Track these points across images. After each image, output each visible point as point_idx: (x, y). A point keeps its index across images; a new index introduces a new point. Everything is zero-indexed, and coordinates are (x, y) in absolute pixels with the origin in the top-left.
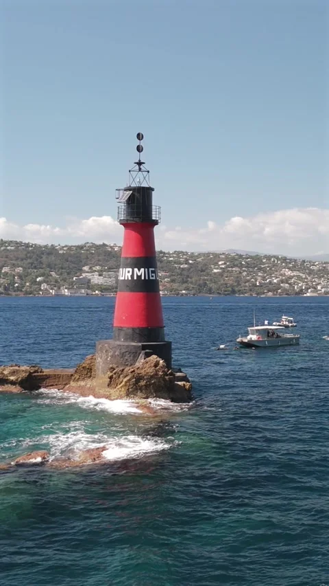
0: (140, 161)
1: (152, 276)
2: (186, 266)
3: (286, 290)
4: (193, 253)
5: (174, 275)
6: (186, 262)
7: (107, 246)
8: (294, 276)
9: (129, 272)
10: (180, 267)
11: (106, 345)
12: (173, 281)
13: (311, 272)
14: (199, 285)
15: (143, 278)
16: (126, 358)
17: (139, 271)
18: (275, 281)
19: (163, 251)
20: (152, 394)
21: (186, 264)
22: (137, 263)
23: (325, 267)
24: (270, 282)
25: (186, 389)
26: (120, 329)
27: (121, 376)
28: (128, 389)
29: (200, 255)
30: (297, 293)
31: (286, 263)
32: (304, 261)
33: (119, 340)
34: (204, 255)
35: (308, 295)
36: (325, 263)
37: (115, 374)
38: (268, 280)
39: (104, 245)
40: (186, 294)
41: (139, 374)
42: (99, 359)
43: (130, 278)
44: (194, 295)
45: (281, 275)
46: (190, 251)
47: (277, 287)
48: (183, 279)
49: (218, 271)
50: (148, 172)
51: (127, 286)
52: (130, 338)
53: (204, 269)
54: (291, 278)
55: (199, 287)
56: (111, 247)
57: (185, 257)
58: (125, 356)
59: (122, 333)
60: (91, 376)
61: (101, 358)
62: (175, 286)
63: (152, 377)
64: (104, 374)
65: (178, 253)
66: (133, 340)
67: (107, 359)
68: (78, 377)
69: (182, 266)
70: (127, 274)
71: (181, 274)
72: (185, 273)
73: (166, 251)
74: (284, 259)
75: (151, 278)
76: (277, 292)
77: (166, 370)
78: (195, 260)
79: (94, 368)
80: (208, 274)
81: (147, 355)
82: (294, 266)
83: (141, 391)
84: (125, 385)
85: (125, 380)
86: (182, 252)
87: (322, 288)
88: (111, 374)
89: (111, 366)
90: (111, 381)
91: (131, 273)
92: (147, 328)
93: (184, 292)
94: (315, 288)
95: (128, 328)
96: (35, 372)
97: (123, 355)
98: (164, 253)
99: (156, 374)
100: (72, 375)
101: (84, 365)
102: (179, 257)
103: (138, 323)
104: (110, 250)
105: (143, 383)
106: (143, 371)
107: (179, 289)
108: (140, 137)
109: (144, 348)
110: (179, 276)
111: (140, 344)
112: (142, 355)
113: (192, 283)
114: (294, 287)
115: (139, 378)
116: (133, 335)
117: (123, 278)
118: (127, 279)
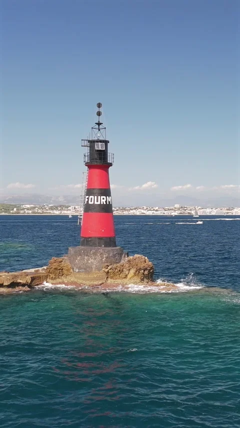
0: (99, 122)
16: (117, 257)
26: (101, 239)
27: (125, 270)
28: (141, 278)
37: (110, 269)
43: (105, 203)
51: (103, 209)
60: (63, 275)
61: (95, 259)
64: (99, 270)
70: (102, 200)
79: (65, 269)
85: (132, 272)
88: (107, 270)
89: (106, 264)
90: (108, 275)
91: (105, 200)
101: (54, 267)
105: (146, 273)
112: (125, 255)
117: (99, 203)
118: (102, 203)
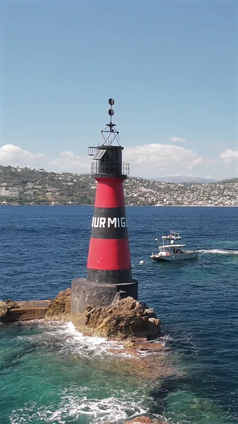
0: (111, 123)
1: (123, 225)
2: (72, 184)
3: (143, 202)
4: (76, 174)
5: (63, 190)
6: (72, 181)
7: (12, 168)
8: (148, 192)
9: (103, 221)
10: (67, 185)
11: (84, 287)
12: (62, 194)
13: (159, 190)
14: (81, 198)
15: (115, 226)
16: (103, 298)
17: (112, 220)
18: (135, 195)
19: (55, 172)
20: (131, 333)
21: (71, 182)
22: (110, 213)
23: (168, 186)
24: (132, 196)
25: (156, 325)
26: (95, 271)
27: (100, 316)
28: (110, 330)
29: (81, 176)
30: (150, 204)
31: (142, 183)
32: (154, 182)
33: (94, 281)
34: (85, 176)
35: (158, 205)
36: (168, 183)
37: (92, 313)
38: (130, 195)
39: (10, 167)
40: (72, 204)
41: (119, 315)
42: (76, 298)
43: (104, 227)
44: (78, 205)
45: (139, 191)
46: (74, 173)
47: (136, 200)
48: (69, 194)
49: (95, 187)
50: (118, 133)
51: (102, 233)
52: (104, 280)
53: (84, 186)
54: (146, 193)
55: (81, 199)
56: (15, 169)
57: (70, 177)
58: (102, 297)
59: (97, 275)
60: (64, 311)
61: (78, 298)
62: (64, 198)
63: (131, 318)
64: (82, 312)
65: (66, 174)
66: (107, 282)
67: (84, 299)
68: (52, 312)
69: (68, 184)
70: (101, 223)
71: (68, 190)
72: (71, 189)
73: (57, 173)
74: (141, 180)
75: (122, 226)
76: (137, 203)
77: (142, 310)
78: (78, 180)
79: (67, 304)
80: (88, 190)
81: (123, 296)
82: (148, 185)
83: (121, 331)
84: (106, 325)
85: (106, 320)
86: (68, 174)
87: (167, 201)
88: (89, 313)
89: (88, 306)
90: (88, 320)
91: (105, 222)
92: (118, 270)
93: (70, 202)
94: (162, 201)
95: (103, 271)
96: (12, 308)
97: (100, 296)
98: (55, 174)
99: (135, 316)
100: (46, 310)
101: (57, 301)
102: (66, 177)
103: (112, 266)
104: (14, 171)
105: (122, 324)
106: (122, 313)
107: (67, 200)
108: (111, 102)
109: (119, 288)
110: (66, 191)
111: (114, 285)
112: (117, 296)
113: (76, 196)
114: (148, 200)
115: (119, 320)
116: (107, 276)
117: (97, 226)
118: (100, 226)
